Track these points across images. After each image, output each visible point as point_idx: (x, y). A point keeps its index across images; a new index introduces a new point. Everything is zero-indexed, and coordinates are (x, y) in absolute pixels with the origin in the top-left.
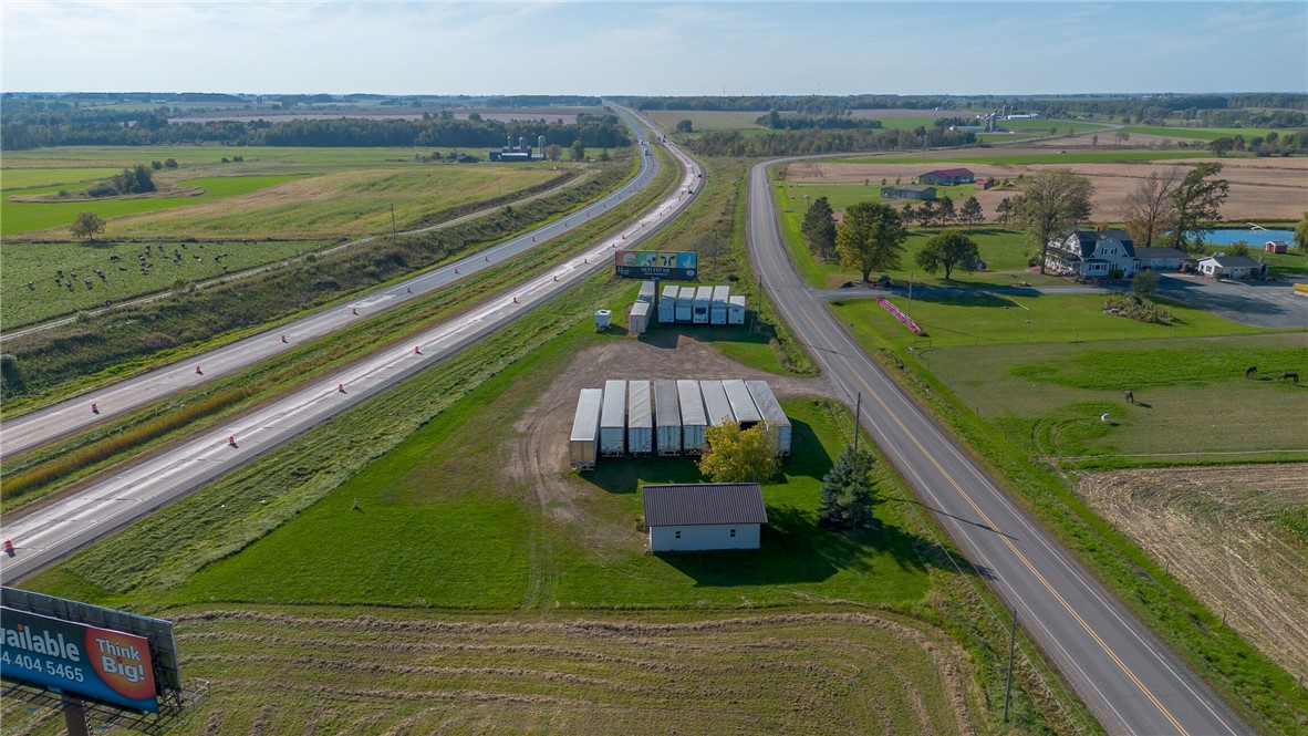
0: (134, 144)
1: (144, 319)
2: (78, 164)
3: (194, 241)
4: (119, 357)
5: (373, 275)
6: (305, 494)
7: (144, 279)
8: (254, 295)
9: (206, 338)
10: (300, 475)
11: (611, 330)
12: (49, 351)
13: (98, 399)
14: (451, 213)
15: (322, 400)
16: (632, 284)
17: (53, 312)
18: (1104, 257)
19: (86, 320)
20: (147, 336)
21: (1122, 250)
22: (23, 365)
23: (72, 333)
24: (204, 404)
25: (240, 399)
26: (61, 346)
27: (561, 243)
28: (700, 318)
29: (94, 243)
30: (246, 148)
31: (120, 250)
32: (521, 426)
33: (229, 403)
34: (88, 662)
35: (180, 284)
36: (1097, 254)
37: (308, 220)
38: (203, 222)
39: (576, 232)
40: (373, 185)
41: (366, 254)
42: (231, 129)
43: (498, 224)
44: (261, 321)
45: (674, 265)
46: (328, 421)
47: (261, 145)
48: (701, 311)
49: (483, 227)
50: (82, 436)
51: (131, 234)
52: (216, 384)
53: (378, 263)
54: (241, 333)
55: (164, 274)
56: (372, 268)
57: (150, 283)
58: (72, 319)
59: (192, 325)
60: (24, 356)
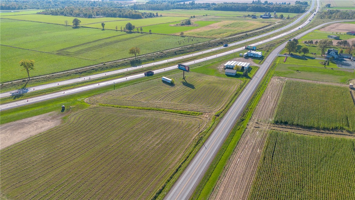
0: (188, 9)
1: (188, 48)
2: (178, 15)
3: (195, 37)
4: (185, 53)
5: (217, 45)
6: (200, 67)
7: (188, 43)
8: (200, 47)
9: (194, 52)
10: (200, 65)
11: (242, 56)
12: (179, 51)
13: (183, 56)
14: (236, 34)
15: (204, 59)
16: (247, 50)
17: (179, 46)
18: (332, 54)
19: (182, 48)
20: (188, 51)
21: (335, 54)
22: (176, 52)
23: (181, 49)
24: (192, 58)
25: (196, 58)
26: (180, 51)
27: (251, 42)
28: (254, 56)
29: (182, 36)
30: (209, 11)
31: (186, 38)
32: (222, 64)
33: (195, 59)
34: (185, 68)
35: (192, 44)
36: (330, 54)
37: (212, 34)
38: (197, 33)
39: (257, 39)
40: (227, 26)
41: (217, 42)
42: (207, 5)
43: (242, 37)
44: (201, 50)
45: (253, 48)
46: (204, 61)
47: (212, 10)
48: (254, 55)
49: (239, 38)
50: (182, 60)
51: (187, 35)
52: (194, 57)
53: (218, 43)
54: (198, 51)
55: (191, 42)
56: (217, 44)
57: (189, 44)
58: (181, 48)
59: (193, 50)
60: (177, 51)
